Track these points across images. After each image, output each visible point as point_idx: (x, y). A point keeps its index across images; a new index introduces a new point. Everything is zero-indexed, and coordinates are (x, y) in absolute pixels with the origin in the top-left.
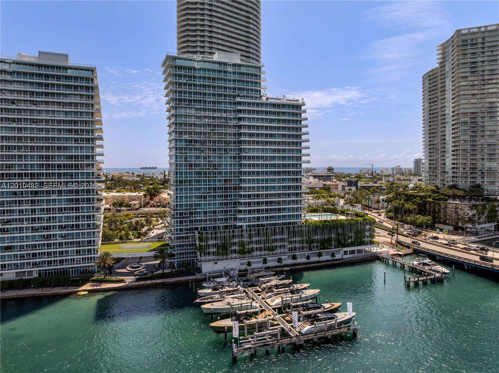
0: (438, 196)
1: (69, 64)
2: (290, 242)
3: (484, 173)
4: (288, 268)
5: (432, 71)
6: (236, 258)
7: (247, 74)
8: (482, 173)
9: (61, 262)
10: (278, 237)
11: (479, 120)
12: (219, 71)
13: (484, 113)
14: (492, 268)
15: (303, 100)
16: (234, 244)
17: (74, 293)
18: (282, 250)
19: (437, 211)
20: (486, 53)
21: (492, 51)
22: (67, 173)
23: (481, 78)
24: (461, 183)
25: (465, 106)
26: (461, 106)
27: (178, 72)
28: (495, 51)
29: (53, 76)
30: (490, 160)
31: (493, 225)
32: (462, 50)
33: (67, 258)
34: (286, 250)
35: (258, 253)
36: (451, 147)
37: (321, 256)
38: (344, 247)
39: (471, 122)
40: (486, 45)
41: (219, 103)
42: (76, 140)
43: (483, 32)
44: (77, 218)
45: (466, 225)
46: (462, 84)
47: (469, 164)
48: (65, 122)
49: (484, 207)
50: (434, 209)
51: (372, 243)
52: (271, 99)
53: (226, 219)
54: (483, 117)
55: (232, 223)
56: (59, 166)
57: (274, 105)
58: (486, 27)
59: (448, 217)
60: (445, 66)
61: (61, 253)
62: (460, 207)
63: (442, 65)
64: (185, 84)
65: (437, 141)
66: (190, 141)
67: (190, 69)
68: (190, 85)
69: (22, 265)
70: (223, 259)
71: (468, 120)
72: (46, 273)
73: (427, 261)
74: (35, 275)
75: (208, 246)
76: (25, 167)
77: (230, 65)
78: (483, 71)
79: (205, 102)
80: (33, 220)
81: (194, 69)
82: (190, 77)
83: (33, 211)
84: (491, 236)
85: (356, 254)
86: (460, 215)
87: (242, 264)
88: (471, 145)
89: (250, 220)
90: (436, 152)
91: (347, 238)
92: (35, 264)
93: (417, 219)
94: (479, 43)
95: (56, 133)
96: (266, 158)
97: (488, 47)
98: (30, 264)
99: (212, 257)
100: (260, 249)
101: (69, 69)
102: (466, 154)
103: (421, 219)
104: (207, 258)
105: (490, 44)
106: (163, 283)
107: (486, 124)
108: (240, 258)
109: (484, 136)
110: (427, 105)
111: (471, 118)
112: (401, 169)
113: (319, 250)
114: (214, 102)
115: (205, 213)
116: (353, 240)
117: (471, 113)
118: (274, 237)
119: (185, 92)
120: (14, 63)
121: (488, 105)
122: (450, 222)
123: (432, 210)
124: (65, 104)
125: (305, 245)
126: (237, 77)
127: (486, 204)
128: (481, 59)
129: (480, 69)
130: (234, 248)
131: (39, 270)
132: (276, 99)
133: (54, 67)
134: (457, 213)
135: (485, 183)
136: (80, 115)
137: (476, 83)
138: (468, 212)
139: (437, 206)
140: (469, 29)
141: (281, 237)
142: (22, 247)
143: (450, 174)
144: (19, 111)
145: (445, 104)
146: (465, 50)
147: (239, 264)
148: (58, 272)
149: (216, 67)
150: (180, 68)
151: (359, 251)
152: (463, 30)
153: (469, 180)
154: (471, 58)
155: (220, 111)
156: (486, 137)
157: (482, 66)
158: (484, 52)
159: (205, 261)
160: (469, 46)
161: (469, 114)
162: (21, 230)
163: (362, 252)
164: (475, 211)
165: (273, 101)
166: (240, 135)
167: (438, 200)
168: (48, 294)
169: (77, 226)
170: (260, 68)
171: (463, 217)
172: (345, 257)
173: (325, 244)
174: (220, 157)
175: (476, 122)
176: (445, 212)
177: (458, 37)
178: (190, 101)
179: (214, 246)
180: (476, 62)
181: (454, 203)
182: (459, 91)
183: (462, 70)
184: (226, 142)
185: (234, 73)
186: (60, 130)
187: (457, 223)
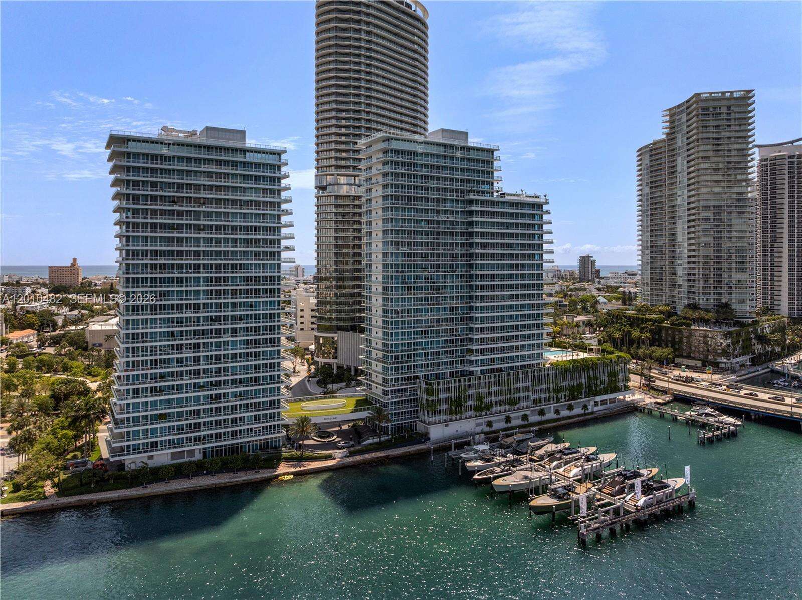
0: (677, 320)
1: (247, 145)
2: (535, 392)
3: (731, 287)
4: (536, 428)
5: (654, 144)
6: (471, 417)
7: (478, 161)
8: (729, 287)
9: (234, 434)
10: (521, 385)
11: (724, 216)
12: (445, 157)
13: (731, 206)
14: (792, 417)
15: (545, 196)
16: (470, 397)
17: (274, 478)
18: (526, 404)
19: (677, 340)
20: (733, 127)
21: (740, 125)
22: (244, 302)
23: (727, 160)
24: (701, 301)
25: (706, 197)
26: (702, 197)
27: (395, 159)
28: (743, 125)
29: (226, 163)
30: (741, 270)
31: (747, 358)
32: (702, 121)
33: (242, 428)
34: (530, 403)
35: (498, 408)
36: (686, 251)
37: (573, 409)
38: (596, 396)
39: (714, 219)
40: (733, 116)
41: (444, 201)
42: (257, 254)
43: (729, 99)
44: (257, 368)
45: (719, 360)
46: (703, 166)
47: (712, 276)
48: (242, 228)
49: (739, 335)
50: (674, 338)
51: (626, 388)
52: (508, 195)
53: (451, 363)
54: (730, 213)
55: (460, 368)
56: (234, 293)
57: (512, 204)
58: (732, 92)
59: (693, 349)
60: (674, 139)
61: (234, 421)
62: (710, 335)
63: (671, 136)
64: (403, 175)
65: (663, 240)
66: (409, 255)
67: (409, 153)
68: (409, 176)
69: (180, 443)
70: (456, 420)
71: (711, 216)
72: (213, 451)
73: (709, 410)
74: (198, 456)
75: (439, 401)
76: (187, 295)
77: (457, 148)
78: (730, 151)
79: (427, 200)
80: (197, 373)
81: (415, 154)
82: (409, 165)
83: (197, 360)
84: (752, 373)
85: (608, 405)
86: (711, 346)
87: (478, 425)
88: (714, 250)
89: (482, 363)
90: (662, 257)
91: (599, 384)
92: (198, 440)
93: (653, 352)
94: (723, 113)
95: (230, 245)
96: (502, 277)
97: (735, 119)
98: (191, 439)
99: (443, 417)
100: (500, 403)
101: (248, 151)
102: (708, 262)
103: (659, 352)
104: (438, 418)
105: (738, 116)
106: (387, 457)
107: (734, 222)
108: (476, 416)
109: (731, 238)
110: (647, 190)
111: (714, 213)
112: (559, 271)
113: (569, 400)
114: (438, 200)
115: (426, 355)
116: (606, 386)
117: (714, 206)
118: (516, 386)
119: (403, 187)
120: (174, 144)
121: (734, 197)
122: (697, 355)
123: (670, 339)
124: (242, 203)
125: (552, 395)
126: (465, 165)
127: (740, 331)
128: (728, 134)
129: (726, 147)
130: (469, 403)
131: (203, 449)
132: (514, 195)
133: (228, 150)
134: (706, 343)
135: (733, 301)
136: (263, 219)
137: (721, 166)
138: (722, 341)
139: (677, 333)
140: (711, 93)
141: (525, 385)
142: (180, 415)
143: (685, 289)
144: (180, 213)
145: (675, 191)
146: (706, 120)
147: (474, 425)
148: (229, 448)
149: (441, 151)
150: (397, 152)
151: (612, 401)
152: (703, 93)
153: (712, 297)
154: (713, 132)
155: (445, 212)
156: (734, 239)
157: (728, 144)
158: (730, 126)
159: (435, 423)
160: (711, 116)
161: (712, 208)
162: (180, 388)
163: (615, 402)
164: (729, 341)
165: (512, 198)
166: (471, 245)
167: (676, 325)
168: (239, 483)
169: (257, 380)
170: (493, 152)
171: (714, 349)
172: (596, 409)
173: (574, 393)
174: (444, 277)
175: (721, 219)
176: (689, 342)
177: (696, 102)
178: (409, 198)
179: (448, 400)
180: (720, 138)
181: (701, 330)
182: (698, 176)
183: (702, 148)
184: (452, 255)
185: (462, 159)
186: (235, 241)
187: (707, 357)
